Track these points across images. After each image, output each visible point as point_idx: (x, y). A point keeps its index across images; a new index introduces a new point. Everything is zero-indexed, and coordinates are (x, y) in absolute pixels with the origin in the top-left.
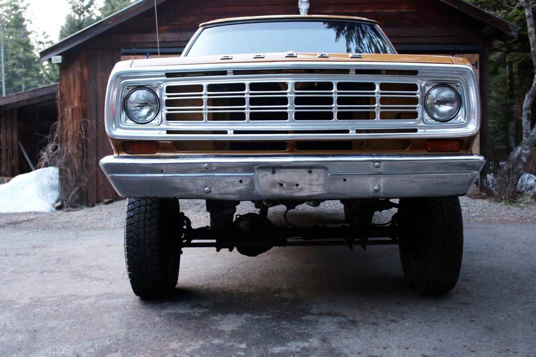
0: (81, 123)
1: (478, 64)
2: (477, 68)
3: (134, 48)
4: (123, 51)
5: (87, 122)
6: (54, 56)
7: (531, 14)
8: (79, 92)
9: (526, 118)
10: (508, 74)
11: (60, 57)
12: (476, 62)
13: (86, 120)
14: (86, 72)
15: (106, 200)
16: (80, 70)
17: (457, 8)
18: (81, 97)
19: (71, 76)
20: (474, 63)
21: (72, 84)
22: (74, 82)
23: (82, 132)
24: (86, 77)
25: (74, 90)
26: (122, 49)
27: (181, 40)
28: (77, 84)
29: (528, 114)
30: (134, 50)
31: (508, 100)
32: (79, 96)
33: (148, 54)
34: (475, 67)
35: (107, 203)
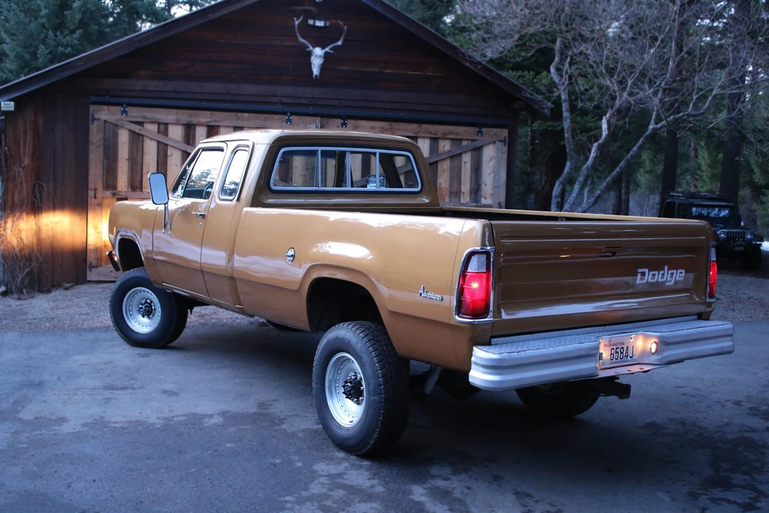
0: (34, 187)
1: (507, 140)
2: (505, 145)
3: (107, 97)
4: (93, 99)
5: (42, 186)
6: (4, 101)
7: (567, 98)
8: (31, 147)
9: (555, 206)
10: (529, 137)
11: (12, 103)
12: (505, 137)
13: (40, 182)
14: (41, 121)
15: (67, 285)
16: (33, 119)
17: (488, 78)
18: (33, 154)
19: (21, 126)
20: (503, 139)
21: (22, 135)
22: (25, 133)
23: (35, 197)
24: (41, 128)
25: (25, 145)
26: (91, 97)
27: (166, 89)
28: (28, 137)
29: (558, 202)
30: (107, 99)
31: (529, 169)
32: (31, 151)
33: (125, 105)
34: (503, 143)
35: (67, 289)
